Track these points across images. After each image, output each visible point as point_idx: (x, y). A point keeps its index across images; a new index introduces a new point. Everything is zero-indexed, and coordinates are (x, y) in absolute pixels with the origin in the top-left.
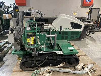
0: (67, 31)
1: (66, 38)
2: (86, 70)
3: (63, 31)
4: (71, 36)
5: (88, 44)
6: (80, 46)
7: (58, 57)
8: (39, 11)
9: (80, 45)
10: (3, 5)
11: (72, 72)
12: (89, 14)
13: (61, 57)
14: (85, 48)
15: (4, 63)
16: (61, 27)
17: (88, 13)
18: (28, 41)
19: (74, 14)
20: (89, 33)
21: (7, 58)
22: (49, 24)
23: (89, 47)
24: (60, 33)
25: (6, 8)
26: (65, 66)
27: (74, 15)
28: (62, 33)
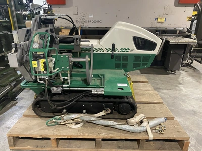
0: (125, 53)
1: (125, 67)
2: (144, 127)
3: (118, 53)
4: (134, 64)
5: (181, 82)
6: (163, 85)
7: (95, 99)
8: (68, 16)
9: (163, 83)
10: (31, 4)
11: (117, 127)
12: (193, 21)
13: (101, 99)
14: (171, 89)
15: (17, 102)
16: (113, 45)
17: (190, 18)
18: (34, 66)
19: (159, 20)
20: (191, 61)
21: (23, 95)
22: (90, 40)
23: (182, 88)
24: (112, 56)
25: (35, 9)
26: (111, 116)
27: (159, 22)
28: (116, 56)
